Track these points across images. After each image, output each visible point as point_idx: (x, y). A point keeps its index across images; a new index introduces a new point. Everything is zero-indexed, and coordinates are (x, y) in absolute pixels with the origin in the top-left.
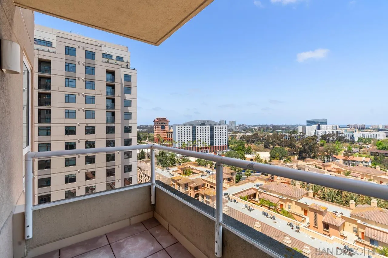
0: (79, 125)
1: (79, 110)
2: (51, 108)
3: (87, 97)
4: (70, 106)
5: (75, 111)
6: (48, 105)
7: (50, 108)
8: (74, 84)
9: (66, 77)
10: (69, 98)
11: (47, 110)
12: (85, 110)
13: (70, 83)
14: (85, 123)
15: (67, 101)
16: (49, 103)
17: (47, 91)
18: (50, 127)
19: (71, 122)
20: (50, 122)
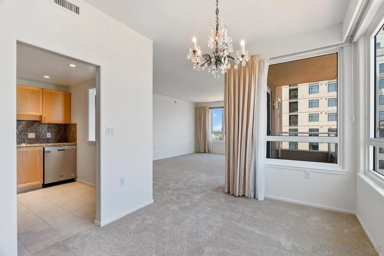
0: (321, 127)
1: (321, 113)
2: (299, 113)
3: (329, 100)
4: (314, 110)
5: (318, 115)
6: (296, 112)
7: (297, 114)
8: (317, 90)
9: (310, 86)
10: (313, 104)
12: (328, 112)
13: (313, 90)
14: (328, 126)
15: (311, 106)
16: (297, 110)
17: (295, 100)
18: (298, 129)
19: (314, 125)
20: (297, 125)
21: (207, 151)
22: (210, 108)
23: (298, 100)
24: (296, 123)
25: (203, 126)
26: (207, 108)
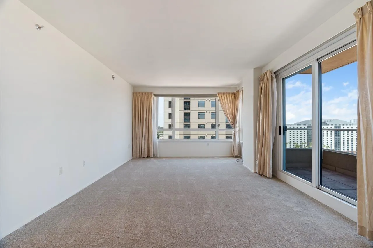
0: (207, 123)
1: (207, 112)
4: (202, 109)
5: (204, 113)
6: (188, 110)
7: (190, 112)
11: (188, 113)
12: (211, 112)
14: (211, 122)
15: (199, 106)
16: (189, 108)
17: (188, 100)
18: (190, 125)
19: (202, 121)
20: (190, 121)
21: (152, 155)
22: (156, 96)
23: (191, 100)
24: (189, 120)
25: (146, 120)
26: (153, 96)
